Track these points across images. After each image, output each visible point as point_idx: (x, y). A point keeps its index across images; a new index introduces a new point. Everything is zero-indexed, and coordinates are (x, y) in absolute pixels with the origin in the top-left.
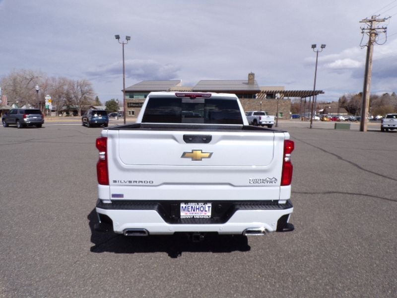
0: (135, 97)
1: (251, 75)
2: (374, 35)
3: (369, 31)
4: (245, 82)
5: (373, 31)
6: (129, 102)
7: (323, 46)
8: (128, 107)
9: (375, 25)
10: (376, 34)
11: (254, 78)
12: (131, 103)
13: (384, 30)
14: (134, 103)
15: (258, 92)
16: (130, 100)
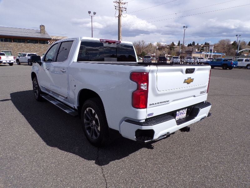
1: (42, 27)
2: (121, 11)
3: (119, 8)
4: (38, 31)
5: (120, 9)
7: (95, 13)
9: (121, 6)
10: (122, 11)
11: (44, 29)
13: (125, 9)
15: (50, 39)
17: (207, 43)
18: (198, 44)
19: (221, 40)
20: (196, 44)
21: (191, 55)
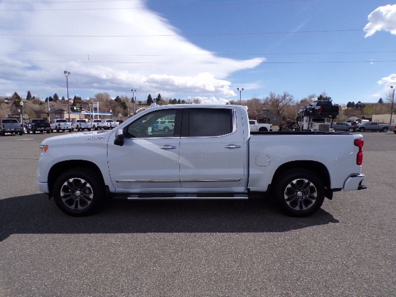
17: (77, 97)
18: (63, 98)
19: (98, 94)
20: (60, 98)
21: (62, 116)
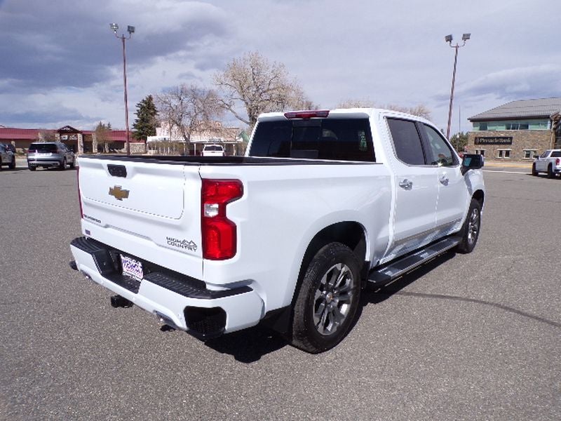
0: (488, 128)
6: (479, 136)
8: (475, 143)
12: (480, 138)
14: (485, 138)
16: (480, 133)
